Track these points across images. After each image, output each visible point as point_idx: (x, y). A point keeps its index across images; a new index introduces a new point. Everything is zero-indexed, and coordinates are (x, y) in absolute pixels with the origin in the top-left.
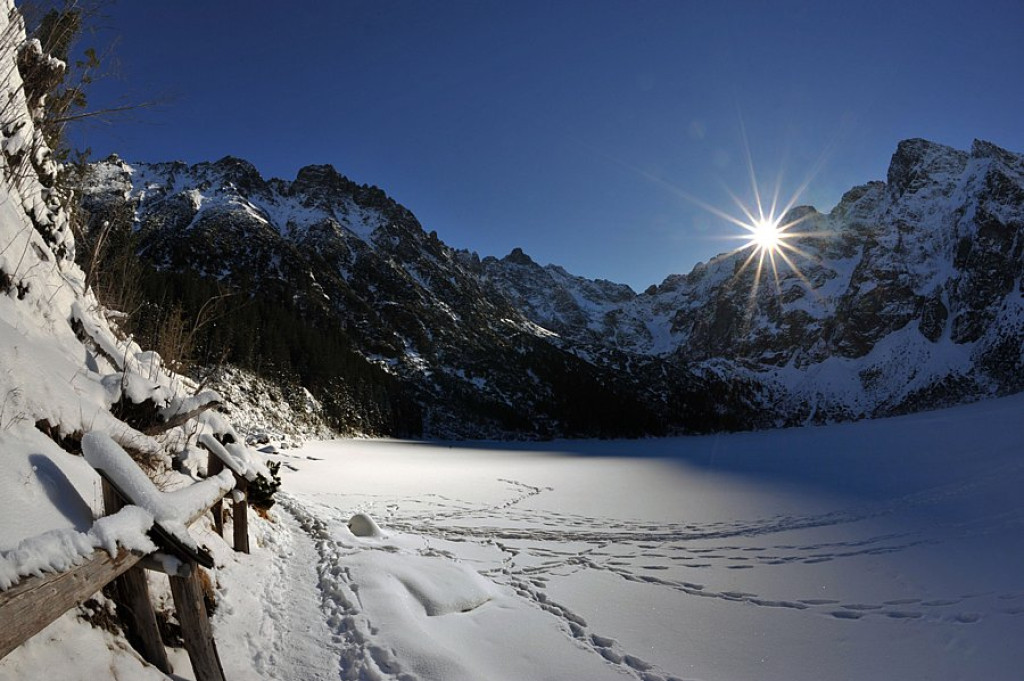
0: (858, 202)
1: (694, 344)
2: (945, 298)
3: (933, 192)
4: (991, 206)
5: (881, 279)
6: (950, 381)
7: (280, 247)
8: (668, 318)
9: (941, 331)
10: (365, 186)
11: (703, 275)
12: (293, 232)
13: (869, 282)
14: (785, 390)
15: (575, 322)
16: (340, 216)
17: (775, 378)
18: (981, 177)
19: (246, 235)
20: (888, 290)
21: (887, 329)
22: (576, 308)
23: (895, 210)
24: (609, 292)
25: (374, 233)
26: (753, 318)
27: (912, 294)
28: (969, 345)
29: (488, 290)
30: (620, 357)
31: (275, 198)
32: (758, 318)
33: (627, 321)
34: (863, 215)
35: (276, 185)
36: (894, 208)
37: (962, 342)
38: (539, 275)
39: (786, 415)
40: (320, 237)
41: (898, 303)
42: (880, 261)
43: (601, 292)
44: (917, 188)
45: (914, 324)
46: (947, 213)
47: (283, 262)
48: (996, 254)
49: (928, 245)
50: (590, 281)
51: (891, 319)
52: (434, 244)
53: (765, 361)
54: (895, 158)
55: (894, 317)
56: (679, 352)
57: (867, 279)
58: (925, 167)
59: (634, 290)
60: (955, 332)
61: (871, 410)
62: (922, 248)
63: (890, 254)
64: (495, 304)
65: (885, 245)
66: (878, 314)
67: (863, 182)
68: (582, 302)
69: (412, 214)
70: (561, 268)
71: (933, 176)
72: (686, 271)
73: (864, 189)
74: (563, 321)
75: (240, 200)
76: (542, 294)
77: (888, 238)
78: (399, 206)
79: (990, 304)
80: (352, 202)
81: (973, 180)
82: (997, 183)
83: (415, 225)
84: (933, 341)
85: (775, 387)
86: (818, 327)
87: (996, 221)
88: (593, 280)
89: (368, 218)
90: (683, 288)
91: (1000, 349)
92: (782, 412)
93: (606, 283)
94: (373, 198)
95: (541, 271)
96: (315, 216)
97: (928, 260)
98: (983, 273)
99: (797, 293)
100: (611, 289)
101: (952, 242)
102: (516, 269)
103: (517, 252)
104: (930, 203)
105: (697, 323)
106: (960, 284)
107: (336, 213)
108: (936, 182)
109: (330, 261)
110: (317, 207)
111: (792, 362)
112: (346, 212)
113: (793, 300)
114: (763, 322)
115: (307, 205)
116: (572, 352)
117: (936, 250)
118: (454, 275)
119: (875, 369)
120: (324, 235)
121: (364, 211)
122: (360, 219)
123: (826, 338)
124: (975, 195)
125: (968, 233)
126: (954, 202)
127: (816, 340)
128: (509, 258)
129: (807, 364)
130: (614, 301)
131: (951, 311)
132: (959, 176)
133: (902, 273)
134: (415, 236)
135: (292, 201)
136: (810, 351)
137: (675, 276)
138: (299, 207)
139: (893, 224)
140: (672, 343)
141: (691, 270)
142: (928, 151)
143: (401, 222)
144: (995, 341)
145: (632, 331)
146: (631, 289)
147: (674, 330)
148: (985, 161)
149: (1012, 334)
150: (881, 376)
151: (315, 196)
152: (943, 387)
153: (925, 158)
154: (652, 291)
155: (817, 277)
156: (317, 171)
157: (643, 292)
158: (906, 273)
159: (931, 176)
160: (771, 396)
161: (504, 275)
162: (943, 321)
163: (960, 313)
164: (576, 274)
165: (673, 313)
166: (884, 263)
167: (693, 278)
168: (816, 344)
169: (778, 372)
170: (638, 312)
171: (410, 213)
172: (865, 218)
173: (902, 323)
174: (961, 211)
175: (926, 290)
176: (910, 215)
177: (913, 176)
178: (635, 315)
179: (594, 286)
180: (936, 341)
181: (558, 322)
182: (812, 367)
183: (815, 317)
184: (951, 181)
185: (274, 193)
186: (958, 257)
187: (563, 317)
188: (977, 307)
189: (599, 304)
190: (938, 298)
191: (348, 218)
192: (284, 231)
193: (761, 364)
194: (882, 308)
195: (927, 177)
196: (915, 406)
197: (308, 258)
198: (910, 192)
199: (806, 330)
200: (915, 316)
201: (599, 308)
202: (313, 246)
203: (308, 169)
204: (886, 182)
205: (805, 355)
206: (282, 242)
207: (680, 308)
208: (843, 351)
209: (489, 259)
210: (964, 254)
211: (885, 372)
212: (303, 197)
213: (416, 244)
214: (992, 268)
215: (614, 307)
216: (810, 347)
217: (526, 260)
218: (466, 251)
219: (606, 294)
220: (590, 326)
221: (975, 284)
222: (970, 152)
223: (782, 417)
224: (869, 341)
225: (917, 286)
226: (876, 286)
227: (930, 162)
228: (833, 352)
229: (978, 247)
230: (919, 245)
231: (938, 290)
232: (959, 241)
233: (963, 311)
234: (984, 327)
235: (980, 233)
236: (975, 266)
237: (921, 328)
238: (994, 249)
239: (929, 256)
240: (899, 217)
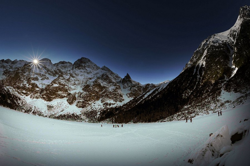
1: (7, 80)
2: (77, 96)
3: (84, 72)
4: (100, 81)
5: (60, 85)
6: (73, 115)
9: (73, 103)
13: (57, 84)
14: (26, 102)
18: (101, 74)
20: (61, 88)
21: (58, 97)
27: (67, 91)
28: (81, 109)
37: (79, 107)
41: (63, 92)
44: (80, 69)
46: (86, 77)
48: (96, 91)
49: (77, 82)
54: (79, 60)
55: (60, 95)
58: (86, 65)
60: (78, 104)
62: (75, 82)
63: (65, 80)
66: (56, 93)
77: (66, 76)
79: (90, 101)
81: (98, 73)
82: (105, 77)
84: (70, 104)
85: (24, 101)
86: (39, 90)
87: (100, 84)
91: (91, 112)
97: (75, 85)
99: (37, 79)
101: (84, 84)
104: (82, 73)
106: (82, 94)
111: (30, 96)
113: (35, 80)
117: (78, 84)
119: (52, 106)
123: (40, 93)
124: (96, 77)
125: (90, 84)
126: (89, 76)
129: (33, 98)
131: (78, 99)
132: (94, 71)
133: (67, 86)
136: (35, 95)
139: (69, 74)
144: (90, 110)
148: (104, 71)
149: (95, 110)
150: (53, 108)
152: (71, 116)
155: (43, 77)
158: (68, 86)
160: (22, 103)
162: (74, 101)
163: (80, 100)
168: (37, 94)
169: (25, 97)
173: (62, 97)
174: (90, 79)
175: (72, 92)
176: (75, 74)
177: (81, 66)
182: (35, 99)
183: (39, 87)
186: (84, 88)
188: (86, 101)
190: (75, 95)
193: (22, 93)
194: (58, 92)
195: (85, 68)
198: (78, 69)
199: (36, 89)
200: (67, 97)
204: (73, 64)
205: (33, 95)
208: (44, 98)
214: (94, 94)
222: (101, 68)
223: (24, 109)
224: (52, 98)
226: (58, 86)
228: (41, 98)
229: (91, 88)
230: (74, 81)
231: (76, 93)
232: (86, 85)
233: (81, 100)
234: (87, 106)
235: (93, 85)
236: (88, 92)
237: (67, 100)
238: (96, 90)
239: (76, 85)
240: (72, 73)
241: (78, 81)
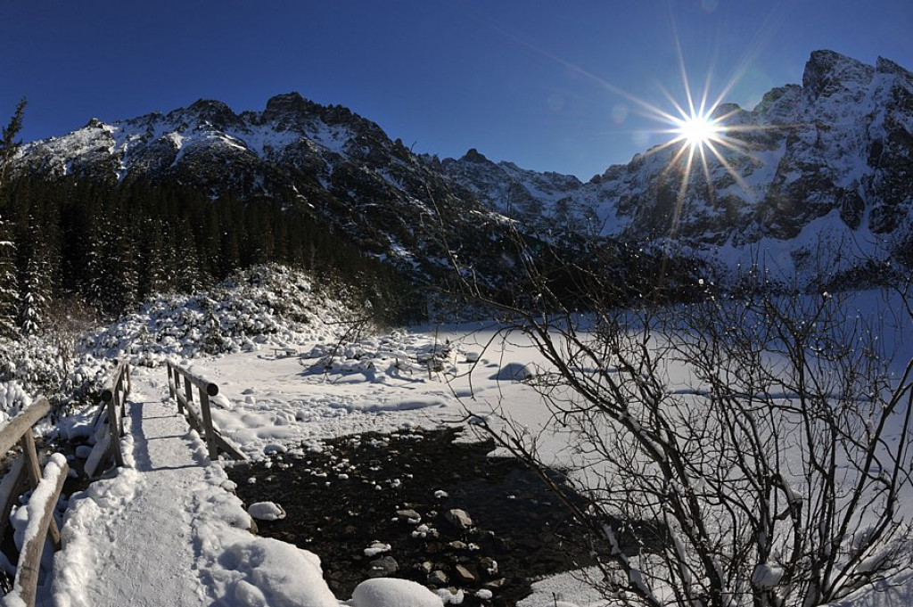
0: (778, 101)
1: (638, 226)
2: (861, 191)
3: (845, 98)
4: (898, 116)
5: (804, 171)
6: (871, 267)
7: (261, 168)
8: (612, 204)
9: (859, 220)
10: (331, 106)
11: (641, 164)
12: (271, 153)
13: (794, 172)
14: (726, 267)
15: (529, 210)
16: (311, 135)
17: (715, 256)
18: (887, 89)
19: (228, 162)
20: (811, 181)
21: (812, 215)
22: (530, 198)
23: (812, 112)
24: (558, 183)
25: (345, 146)
26: (691, 202)
27: (833, 185)
28: (886, 237)
29: (454, 187)
30: (578, 240)
31: (249, 128)
32: (695, 202)
33: (576, 208)
34: (783, 113)
35: (247, 117)
36: (810, 108)
37: (879, 232)
38: (494, 171)
39: (730, 289)
40: (296, 154)
41: (820, 192)
42: (802, 155)
43: (551, 183)
44: (831, 93)
45: (835, 212)
46: (858, 117)
47: (267, 181)
48: (905, 159)
49: (843, 144)
50: (540, 174)
51: (815, 206)
52: (400, 150)
53: (706, 240)
54: (809, 65)
55: (818, 204)
56: (625, 234)
57: (791, 170)
58: (836, 75)
59: (580, 180)
60: (873, 223)
61: (805, 287)
62: (838, 146)
63: (811, 148)
64: (462, 198)
65: (806, 140)
66: (804, 201)
67: (781, 85)
68: (536, 194)
69: (377, 126)
70: (512, 164)
71: (845, 84)
72: (626, 162)
73: (782, 90)
74: (519, 210)
75: (217, 134)
76: (499, 188)
77: (808, 135)
78: (364, 120)
79: (901, 201)
80: (320, 122)
81: (880, 90)
82: (902, 96)
83: (381, 134)
84: (853, 229)
85: (716, 263)
86: (751, 211)
87: (903, 129)
88: (543, 172)
89: (337, 133)
90: (624, 176)
92: (726, 286)
93: (555, 174)
94: (339, 116)
95: (495, 167)
96: (287, 138)
97: (844, 156)
98: (894, 173)
99: (728, 181)
100: (559, 179)
101: (865, 143)
102: (473, 168)
103: (472, 153)
104: (842, 107)
105: (640, 208)
106: (875, 180)
107: (307, 133)
108: (847, 89)
109: (308, 174)
110: (289, 130)
111: (729, 242)
112: (316, 131)
113: (726, 187)
114: (701, 206)
115: (279, 129)
116: (536, 236)
117: (850, 148)
118: (423, 175)
119: (804, 250)
120: (300, 152)
121: (332, 128)
122: (330, 135)
123: (759, 221)
124: (882, 104)
125: (879, 136)
126: (865, 108)
127: (749, 222)
128: (467, 158)
129: (743, 244)
130: (564, 191)
131: (868, 204)
132: (867, 86)
133: (822, 166)
134: (383, 144)
135: (265, 128)
136: (745, 232)
137: (615, 166)
138: (272, 132)
139: (811, 122)
140: (618, 226)
141: (631, 160)
142: (839, 62)
143: (368, 134)
144: (908, 235)
145: (582, 217)
146: (577, 179)
147: (619, 214)
148: (890, 77)
150: (810, 257)
151: (286, 120)
152: (865, 270)
153: (835, 67)
154: (596, 180)
155: (745, 167)
156: (285, 99)
157: (589, 181)
158: (826, 166)
159: (842, 83)
160: (714, 272)
161: (462, 173)
162: (861, 212)
163: (875, 206)
164: (527, 168)
165: (617, 199)
166: (807, 157)
167: (632, 168)
168: (750, 226)
169: (719, 250)
170: (586, 199)
171: (375, 125)
172: (785, 116)
173: (825, 210)
174: (871, 116)
175: (845, 183)
176: (826, 115)
177: (826, 82)
178: (583, 202)
179: (544, 178)
180: (856, 229)
181: (515, 212)
182: (747, 246)
183: (747, 202)
184: (861, 89)
185: (247, 124)
186: (871, 157)
187: (519, 208)
188: (891, 202)
189: (550, 194)
190: (855, 191)
191: (318, 136)
192: (261, 155)
193: (703, 243)
194: (806, 197)
195: (839, 84)
196: (842, 286)
197: (288, 174)
198: (825, 96)
199: (740, 213)
200: (836, 205)
201: (549, 197)
202: (291, 163)
203: (276, 98)
204: (802, 86)
205: (741, 236)
206: (262, 163)
207: (623, 194)
208: (772, 233)
209: (448, 161)
210: (875, 154)
211: (813, 253)
212: (275, 123)
213: (385, 151)
214: (902, 170)
215: (564, 195)
216: (745, 228)
217: (481, 159)
218: (427, 155)
219: (556, 185)
220: (543, 213)
221: (887, 182)
222: (875, 66)
223: (727, 290)
224: (797, 225)
225: (836, 179)
226: (800, 177)
227: (840, 71)
228: (766, 234)
229: (889, 150)
230: (835, 143)
231: (855, 184)
232: (871, 142)
233: (878, 205)
234: (897, 221)
235: (890, 138)
236: (887, 166)
237: (842, 217)
238: (903, 153)
239: (845, 153)
240: (816, 117)
241: (846, 136)
